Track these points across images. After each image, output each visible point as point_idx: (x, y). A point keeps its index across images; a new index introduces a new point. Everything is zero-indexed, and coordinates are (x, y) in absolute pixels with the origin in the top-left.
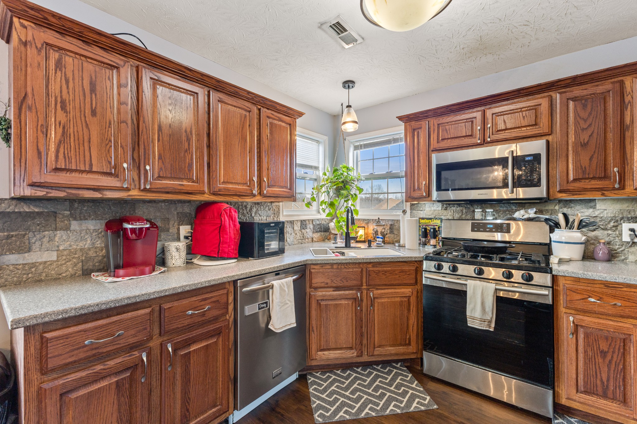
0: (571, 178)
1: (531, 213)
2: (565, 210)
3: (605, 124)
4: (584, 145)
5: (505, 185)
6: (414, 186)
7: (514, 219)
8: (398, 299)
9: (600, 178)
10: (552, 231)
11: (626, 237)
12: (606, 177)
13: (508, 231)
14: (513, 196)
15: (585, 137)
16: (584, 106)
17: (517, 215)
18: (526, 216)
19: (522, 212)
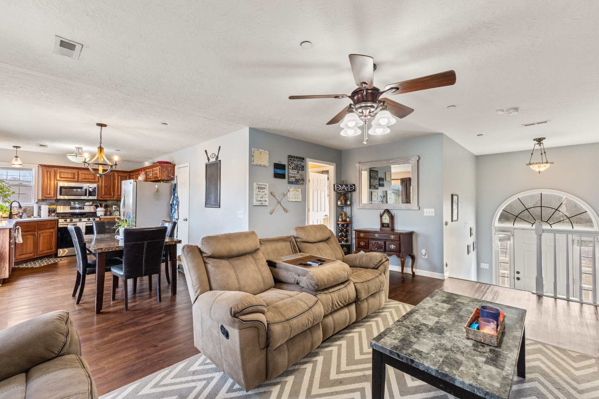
0: (103, 194)
1: (91, 203)
2: (100, 202)
3: (111, 182)
4: (106, 187)
5: (86, 195)
6: (47, 193)
7: (85, 205)
8: (49, 233)
9: (109, 195)
10: (97, 208)
11: (114, 209)
12: (110, 195)
13: (84, 209)
14: (88, 198)
15: (106, 185)
16: (106, 177)
17: (86, 204)
18: (89, 204)
19: (88, 203)
